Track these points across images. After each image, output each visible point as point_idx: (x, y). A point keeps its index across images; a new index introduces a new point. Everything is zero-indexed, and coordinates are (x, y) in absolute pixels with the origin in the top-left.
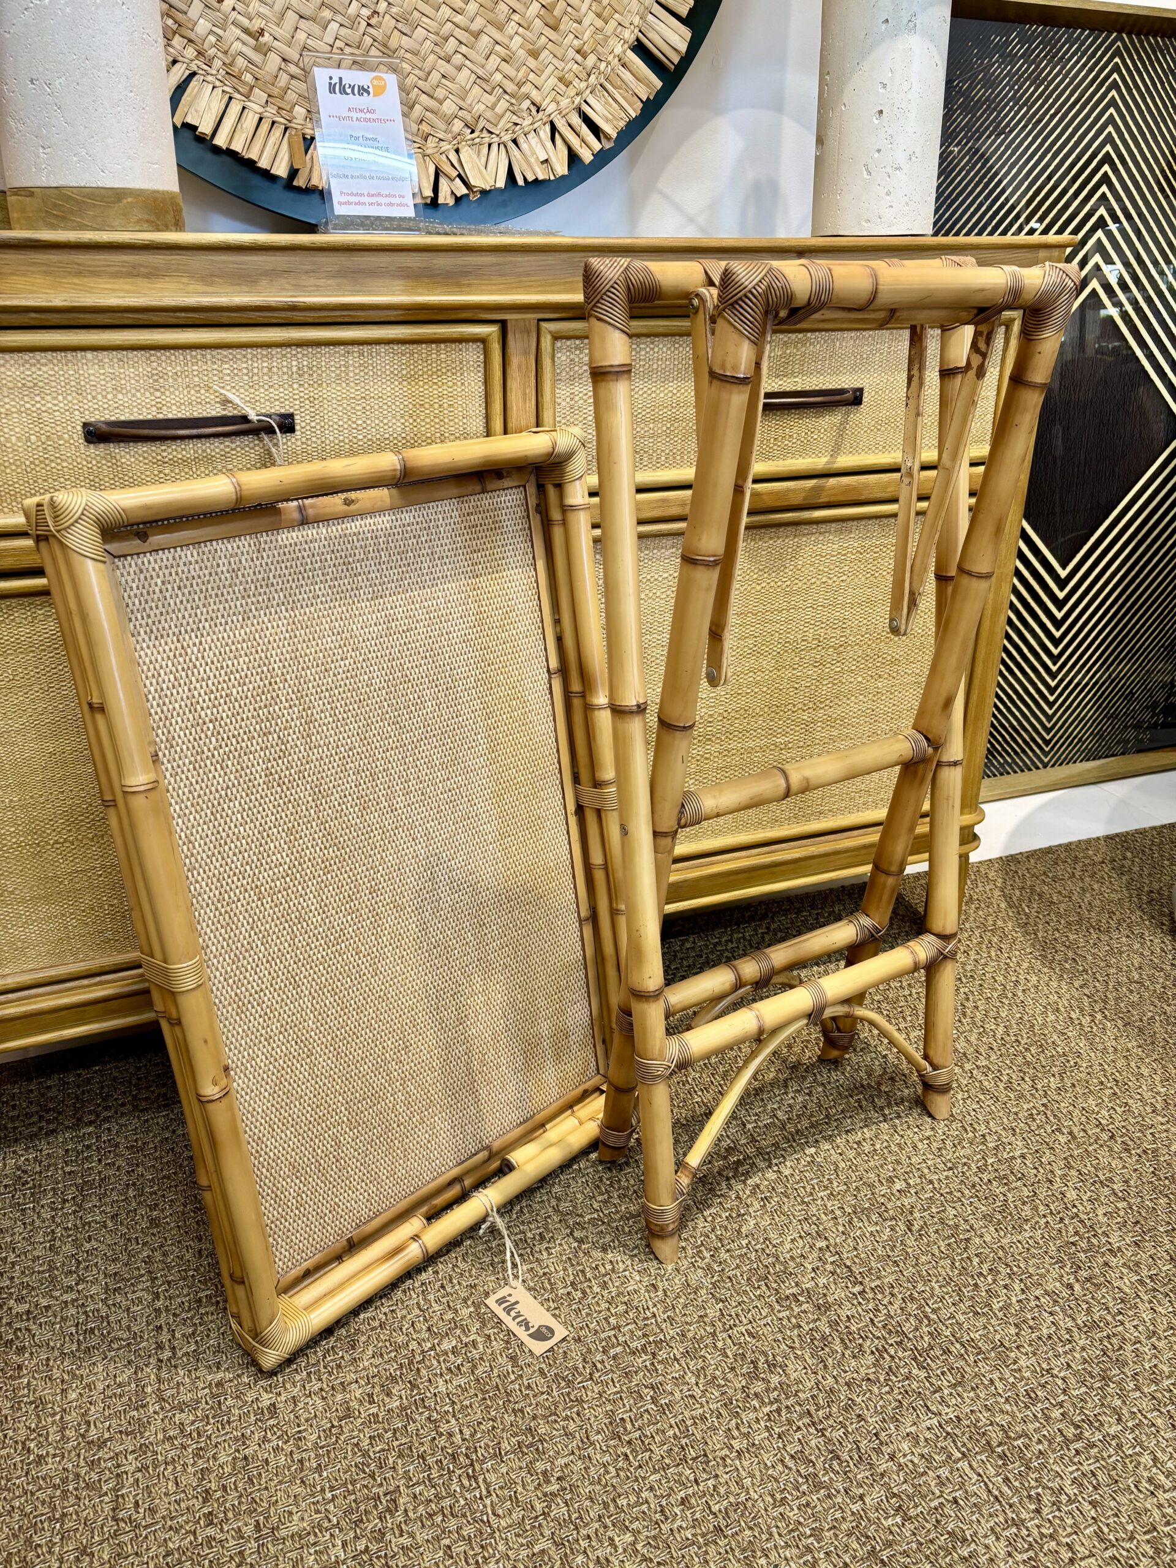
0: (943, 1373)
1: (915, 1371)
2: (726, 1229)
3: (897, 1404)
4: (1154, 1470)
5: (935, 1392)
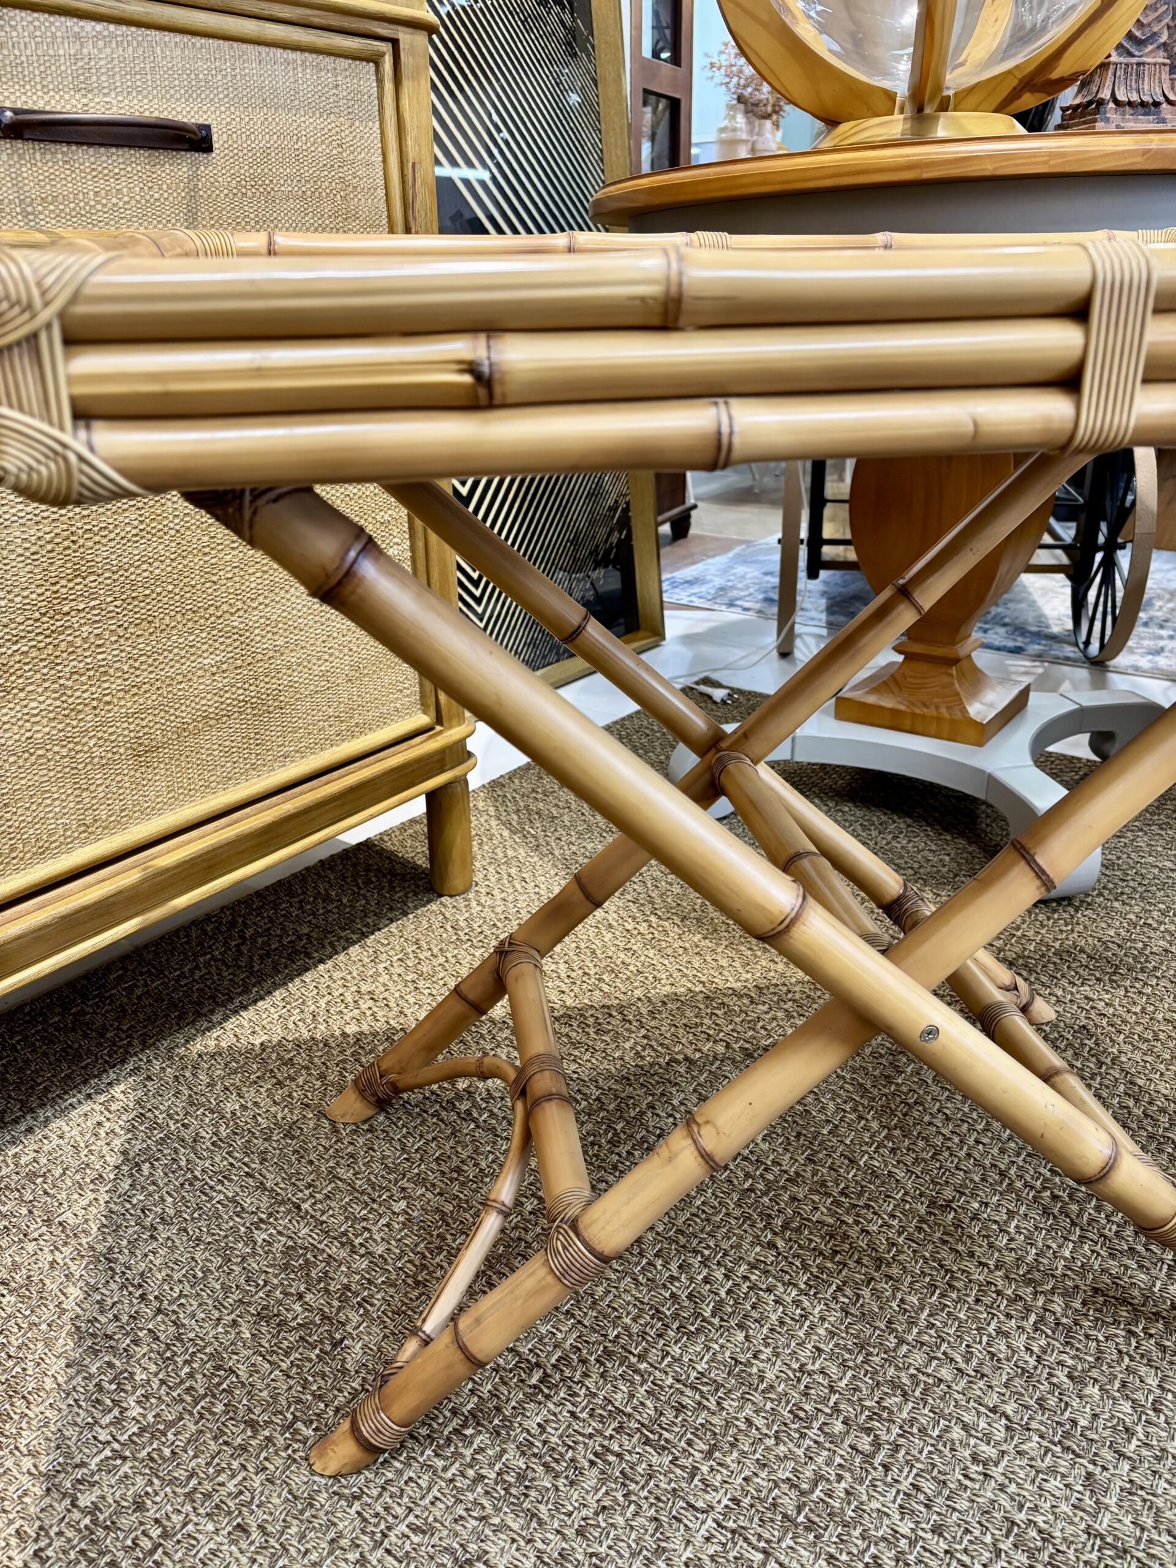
0: (690, 1443)
1: (655, 1459)
2: (323, 1376)
3: (654, 1525)
4: (972, 1441)
5: (693, 1476)
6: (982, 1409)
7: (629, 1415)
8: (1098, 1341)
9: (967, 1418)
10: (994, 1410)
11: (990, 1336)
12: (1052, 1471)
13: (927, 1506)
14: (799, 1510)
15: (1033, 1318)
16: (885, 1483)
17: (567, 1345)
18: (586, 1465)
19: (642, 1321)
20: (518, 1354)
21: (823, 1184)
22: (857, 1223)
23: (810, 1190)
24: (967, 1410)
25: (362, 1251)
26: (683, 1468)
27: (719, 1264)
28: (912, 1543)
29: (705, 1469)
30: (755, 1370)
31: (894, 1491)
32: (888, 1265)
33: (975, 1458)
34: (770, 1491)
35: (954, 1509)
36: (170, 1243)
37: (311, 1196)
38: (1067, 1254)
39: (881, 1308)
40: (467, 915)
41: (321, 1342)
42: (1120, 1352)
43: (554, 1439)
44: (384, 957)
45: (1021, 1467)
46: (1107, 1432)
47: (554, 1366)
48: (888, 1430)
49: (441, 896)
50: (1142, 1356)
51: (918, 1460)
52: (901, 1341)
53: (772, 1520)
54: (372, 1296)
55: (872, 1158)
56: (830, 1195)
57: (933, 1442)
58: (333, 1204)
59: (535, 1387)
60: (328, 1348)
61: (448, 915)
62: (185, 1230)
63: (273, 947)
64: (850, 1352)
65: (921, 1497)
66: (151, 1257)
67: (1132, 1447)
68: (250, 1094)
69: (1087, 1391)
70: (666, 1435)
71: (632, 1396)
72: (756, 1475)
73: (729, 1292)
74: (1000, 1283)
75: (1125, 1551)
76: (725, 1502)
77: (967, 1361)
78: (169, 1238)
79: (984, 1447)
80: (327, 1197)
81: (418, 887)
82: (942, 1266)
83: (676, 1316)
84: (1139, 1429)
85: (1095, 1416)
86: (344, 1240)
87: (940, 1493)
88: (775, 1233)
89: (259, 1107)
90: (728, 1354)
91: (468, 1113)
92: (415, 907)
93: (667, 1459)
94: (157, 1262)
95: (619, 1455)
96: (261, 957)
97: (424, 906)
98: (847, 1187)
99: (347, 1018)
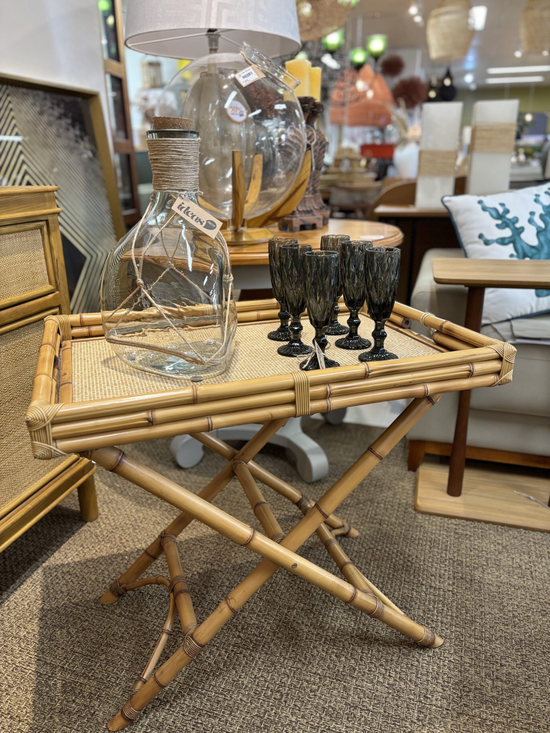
6: (312, 674)
7: (202, 710)
8: (343, 642)
9: (308, 678)
10: (315, 674)
11: (311, 649)
12: (334, 688)
13: (299, 710)
14: (261, 723)
15: (323, 639)
16: (286, 707)
17: (176, 692)
18: (191, 730)
19: (200, 676)
20: (160, 700)
21: (252, 609)
22: (266, 621)
23: (249, 613)
24: (307, 676)
25: (93, 678)
26: (223, 721)
27: (223, 648)
28: (296, 723)
29: (230, 719)
30: (240, 682)
31: (289, 709)
32: (278, 634)
33: (311, 691)
34: (252, 720)
35: (307, 709)
36: (15, 695)
37: (67, 662)
38: (331, 615)
39: (277, 649)
40: (100, 529)
41: (87, 715)
42: (349, 644)
43: (179, 725)
44: (69, 555)
45: (325, 690)
46: (348, 671)
47: (173, 700)
48: (285, 690)
49: (86, 522)
50: (356, 643)
51: (294, 696)
52: (285, 659)
53: (254, 729)
54: (101, 694)
55: (267, 596)
56: (255, 613)
57: (298, 689)
58: (77, 663)
59: (168, 709)
60: (90, 717)
61: (92, 530)
62: (20, 688)
63: (20, 559)
64: (269, 667)
65: (297, 708)
66: (9, 701)
67: (356, 674)
68: (29, 626)
69: (341, 660)
70: (215, 712)
71: (202, 703)
72: (246, 716)
73: (228, 657)
74: (312, 630)
75: (356, 707)
76: (238, 728)
77: (305, 660)
78: (14, 693)
79: (314, 687)
80: (73, 661)
81: (75, 520)
82: (294, 629)
83: (211, 671)
84: (357, 667)
85: (344, 667)
86: (85, 676)
87: (302, 705)
88: (239, 632)
89: (35, 631)
90: (231, 679)
91: (121, 613)
92: (77, 530)
93: (217, 720)
94: (13, 703)
95: (201, 724)
96: (16, 566)
97: (80, 528)
98: (260, 609)
99: (61, 585)
